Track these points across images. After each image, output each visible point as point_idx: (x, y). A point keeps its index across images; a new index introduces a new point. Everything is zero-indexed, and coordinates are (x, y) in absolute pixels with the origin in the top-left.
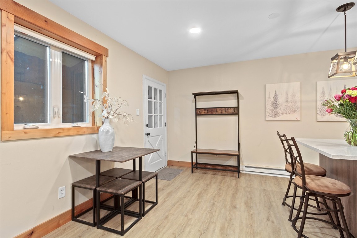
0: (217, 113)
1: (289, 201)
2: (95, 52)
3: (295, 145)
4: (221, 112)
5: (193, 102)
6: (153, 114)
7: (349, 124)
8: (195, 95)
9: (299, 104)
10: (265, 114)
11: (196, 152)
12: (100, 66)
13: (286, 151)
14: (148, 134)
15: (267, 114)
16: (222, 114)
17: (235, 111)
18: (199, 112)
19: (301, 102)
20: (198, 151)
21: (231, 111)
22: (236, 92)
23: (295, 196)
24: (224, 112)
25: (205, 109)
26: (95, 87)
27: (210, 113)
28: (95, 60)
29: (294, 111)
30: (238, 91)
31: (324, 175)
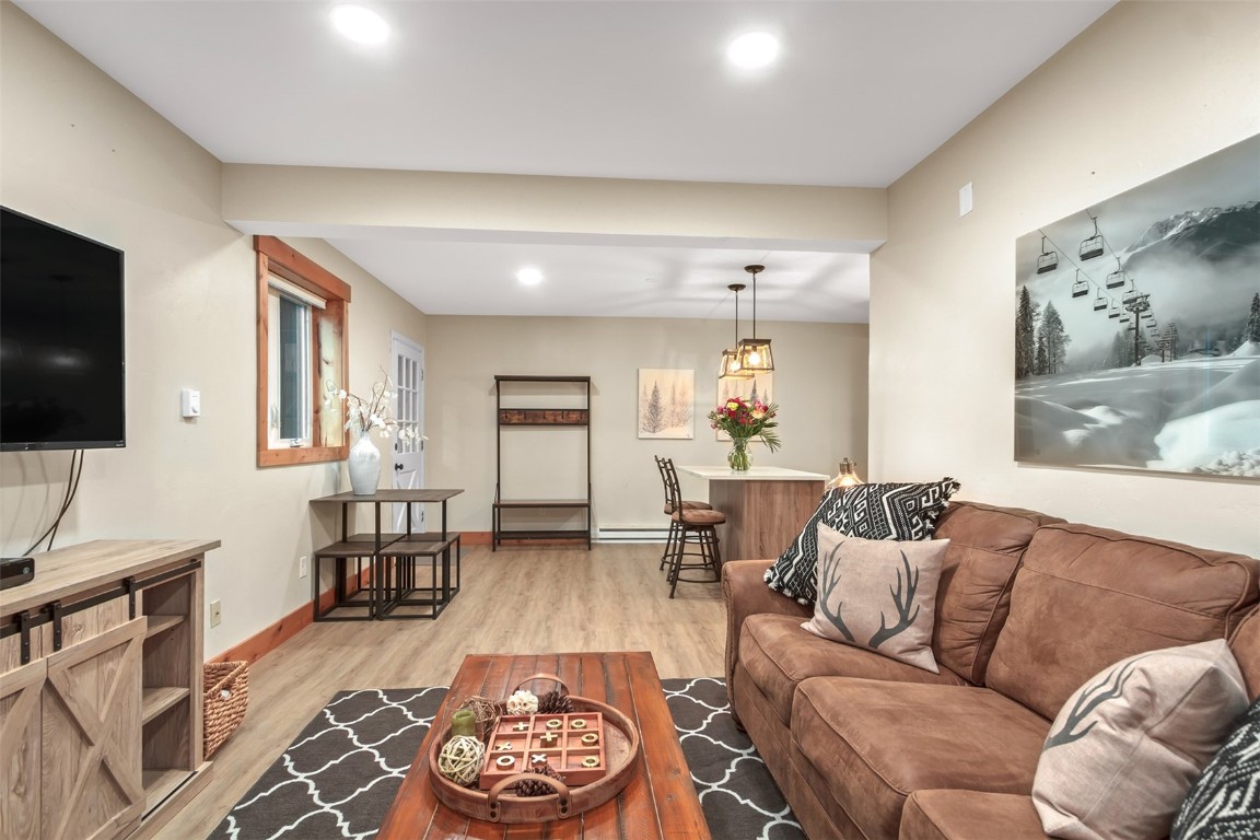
0: (545, 421)
1: (669, 559)
2: (326, 290)
3: (673, 469)
4: (555, 420)
5: (490, 394)
6: (404, 419)
7: (732, 444)
8: (499, 379)
9: (692, 409)
10: (638, 425)
11: (499, 507)
12: (336, 321)
13: (666, 484)
14: (399, 467)
15: (641, 426)
16: (555, 424)
17: (582, 418)
18: (506, 418)
19: (695, 404)
20: (501, 503)
21: (574, 417)
22: (587, 380)
23: (676, 538)
24: (559, 419)
25: (519, 411)
26: (324, 365)
27: (530, 421)
28: (324, 307)
29: (685, 421)
30: (589, 378)
31: (711, 509)
